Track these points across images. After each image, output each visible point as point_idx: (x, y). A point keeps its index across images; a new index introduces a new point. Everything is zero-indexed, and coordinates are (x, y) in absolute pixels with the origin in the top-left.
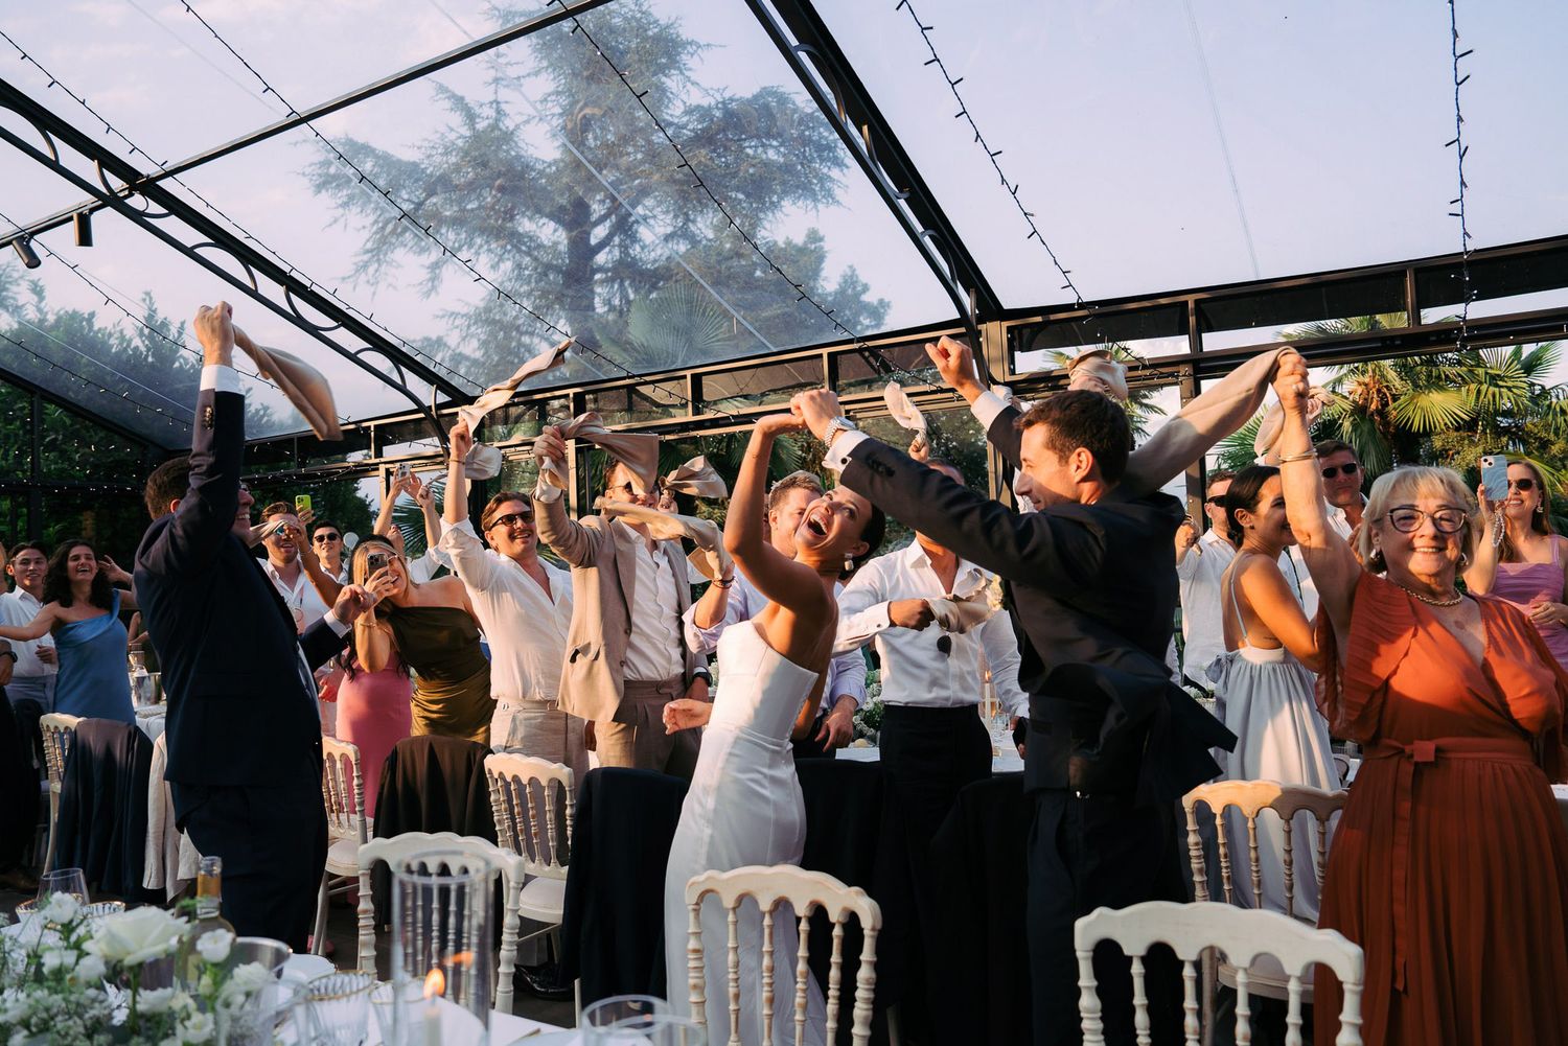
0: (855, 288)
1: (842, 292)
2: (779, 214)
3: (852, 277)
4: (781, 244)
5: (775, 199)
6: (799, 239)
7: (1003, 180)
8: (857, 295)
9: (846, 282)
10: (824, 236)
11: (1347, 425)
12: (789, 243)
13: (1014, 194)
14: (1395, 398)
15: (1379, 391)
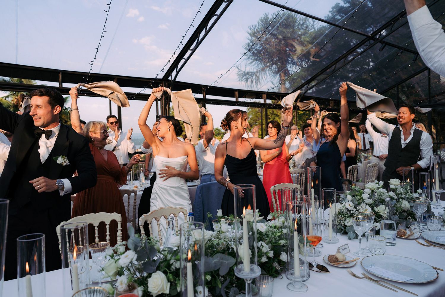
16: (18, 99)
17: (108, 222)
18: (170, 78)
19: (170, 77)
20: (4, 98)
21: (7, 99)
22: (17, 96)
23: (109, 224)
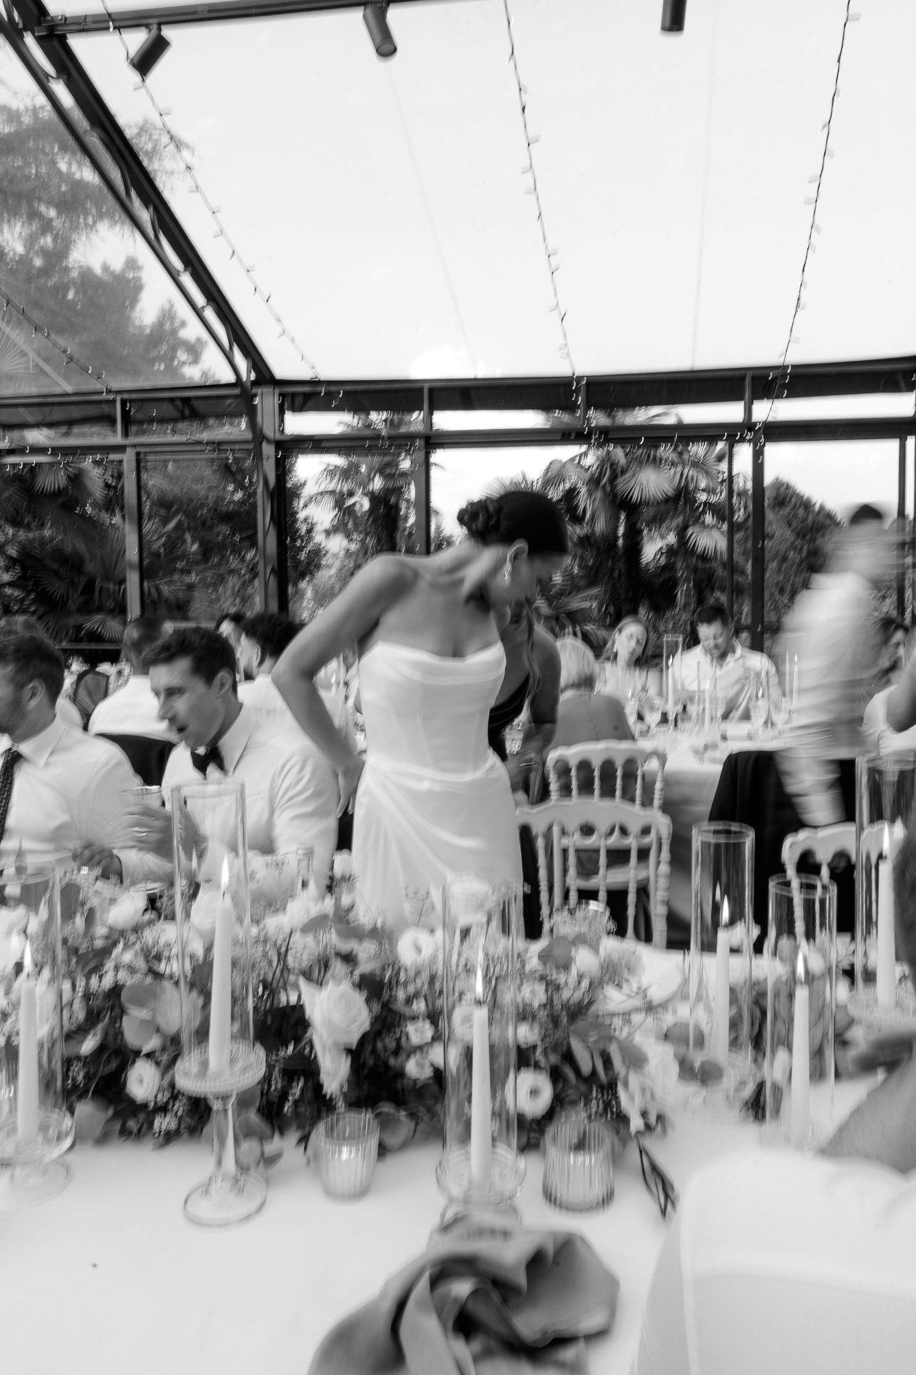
0: (172, 323)
1: (160, 324)
2: (93, 236)
3: (170, 310)
4: (98, 270)
5: (90, 221)
6: (117, 265)
8: (174, 332)
9: (164, 316)
10: (142, 267)
12: (106, 268)
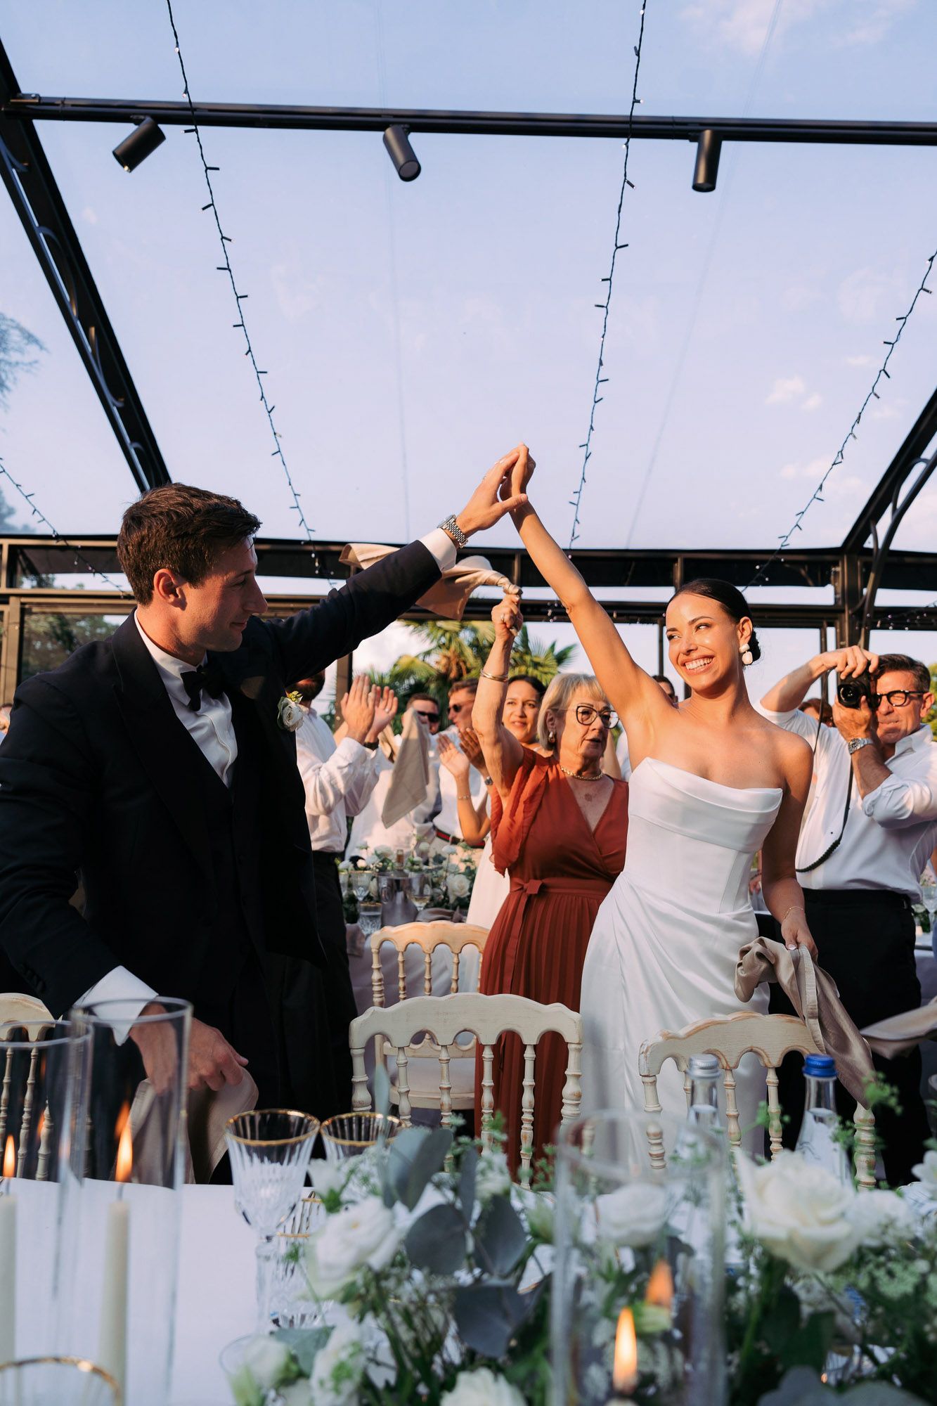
7: (263, 397)
11: (433, 686)
13: (269, 412)
14: (468, 671)
15: (458, 664)
16: (449, 658)
17: (530, 1038)
18: (869, 543)
19: (871, 538)
20: (421, 658)
21: (427, 659)
22: (448, 649)
23: (535, 1047)
